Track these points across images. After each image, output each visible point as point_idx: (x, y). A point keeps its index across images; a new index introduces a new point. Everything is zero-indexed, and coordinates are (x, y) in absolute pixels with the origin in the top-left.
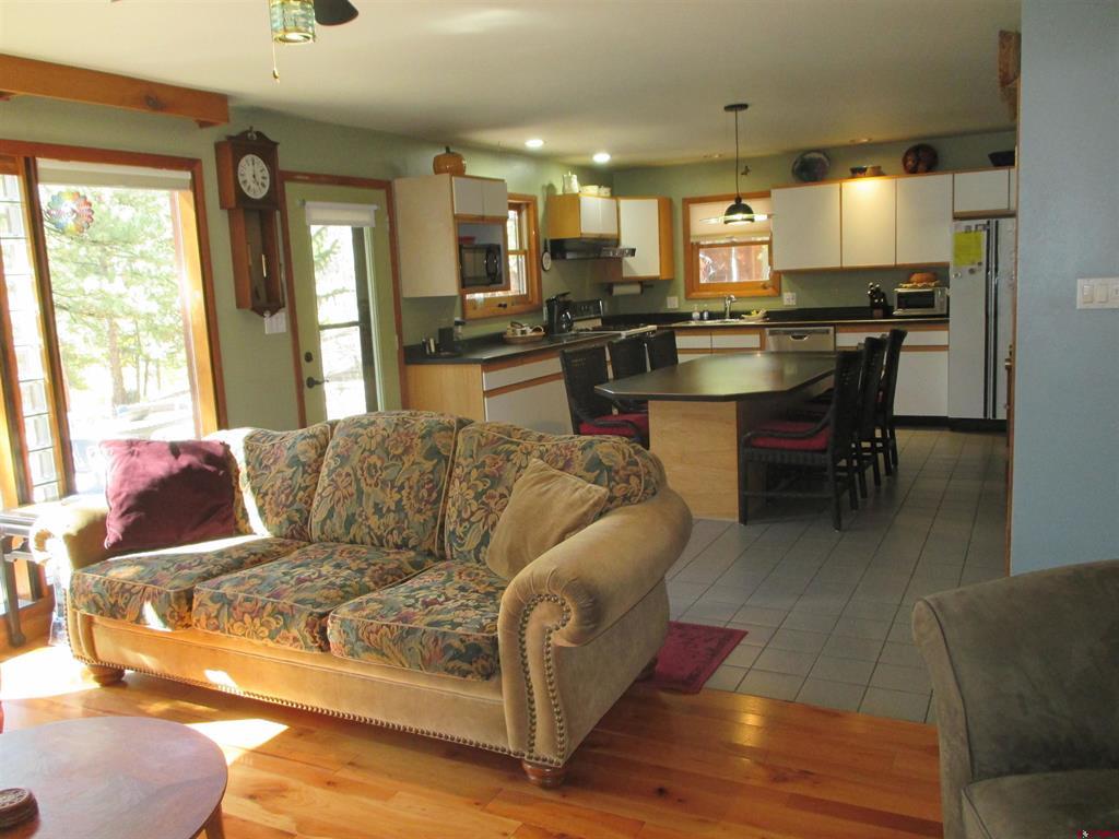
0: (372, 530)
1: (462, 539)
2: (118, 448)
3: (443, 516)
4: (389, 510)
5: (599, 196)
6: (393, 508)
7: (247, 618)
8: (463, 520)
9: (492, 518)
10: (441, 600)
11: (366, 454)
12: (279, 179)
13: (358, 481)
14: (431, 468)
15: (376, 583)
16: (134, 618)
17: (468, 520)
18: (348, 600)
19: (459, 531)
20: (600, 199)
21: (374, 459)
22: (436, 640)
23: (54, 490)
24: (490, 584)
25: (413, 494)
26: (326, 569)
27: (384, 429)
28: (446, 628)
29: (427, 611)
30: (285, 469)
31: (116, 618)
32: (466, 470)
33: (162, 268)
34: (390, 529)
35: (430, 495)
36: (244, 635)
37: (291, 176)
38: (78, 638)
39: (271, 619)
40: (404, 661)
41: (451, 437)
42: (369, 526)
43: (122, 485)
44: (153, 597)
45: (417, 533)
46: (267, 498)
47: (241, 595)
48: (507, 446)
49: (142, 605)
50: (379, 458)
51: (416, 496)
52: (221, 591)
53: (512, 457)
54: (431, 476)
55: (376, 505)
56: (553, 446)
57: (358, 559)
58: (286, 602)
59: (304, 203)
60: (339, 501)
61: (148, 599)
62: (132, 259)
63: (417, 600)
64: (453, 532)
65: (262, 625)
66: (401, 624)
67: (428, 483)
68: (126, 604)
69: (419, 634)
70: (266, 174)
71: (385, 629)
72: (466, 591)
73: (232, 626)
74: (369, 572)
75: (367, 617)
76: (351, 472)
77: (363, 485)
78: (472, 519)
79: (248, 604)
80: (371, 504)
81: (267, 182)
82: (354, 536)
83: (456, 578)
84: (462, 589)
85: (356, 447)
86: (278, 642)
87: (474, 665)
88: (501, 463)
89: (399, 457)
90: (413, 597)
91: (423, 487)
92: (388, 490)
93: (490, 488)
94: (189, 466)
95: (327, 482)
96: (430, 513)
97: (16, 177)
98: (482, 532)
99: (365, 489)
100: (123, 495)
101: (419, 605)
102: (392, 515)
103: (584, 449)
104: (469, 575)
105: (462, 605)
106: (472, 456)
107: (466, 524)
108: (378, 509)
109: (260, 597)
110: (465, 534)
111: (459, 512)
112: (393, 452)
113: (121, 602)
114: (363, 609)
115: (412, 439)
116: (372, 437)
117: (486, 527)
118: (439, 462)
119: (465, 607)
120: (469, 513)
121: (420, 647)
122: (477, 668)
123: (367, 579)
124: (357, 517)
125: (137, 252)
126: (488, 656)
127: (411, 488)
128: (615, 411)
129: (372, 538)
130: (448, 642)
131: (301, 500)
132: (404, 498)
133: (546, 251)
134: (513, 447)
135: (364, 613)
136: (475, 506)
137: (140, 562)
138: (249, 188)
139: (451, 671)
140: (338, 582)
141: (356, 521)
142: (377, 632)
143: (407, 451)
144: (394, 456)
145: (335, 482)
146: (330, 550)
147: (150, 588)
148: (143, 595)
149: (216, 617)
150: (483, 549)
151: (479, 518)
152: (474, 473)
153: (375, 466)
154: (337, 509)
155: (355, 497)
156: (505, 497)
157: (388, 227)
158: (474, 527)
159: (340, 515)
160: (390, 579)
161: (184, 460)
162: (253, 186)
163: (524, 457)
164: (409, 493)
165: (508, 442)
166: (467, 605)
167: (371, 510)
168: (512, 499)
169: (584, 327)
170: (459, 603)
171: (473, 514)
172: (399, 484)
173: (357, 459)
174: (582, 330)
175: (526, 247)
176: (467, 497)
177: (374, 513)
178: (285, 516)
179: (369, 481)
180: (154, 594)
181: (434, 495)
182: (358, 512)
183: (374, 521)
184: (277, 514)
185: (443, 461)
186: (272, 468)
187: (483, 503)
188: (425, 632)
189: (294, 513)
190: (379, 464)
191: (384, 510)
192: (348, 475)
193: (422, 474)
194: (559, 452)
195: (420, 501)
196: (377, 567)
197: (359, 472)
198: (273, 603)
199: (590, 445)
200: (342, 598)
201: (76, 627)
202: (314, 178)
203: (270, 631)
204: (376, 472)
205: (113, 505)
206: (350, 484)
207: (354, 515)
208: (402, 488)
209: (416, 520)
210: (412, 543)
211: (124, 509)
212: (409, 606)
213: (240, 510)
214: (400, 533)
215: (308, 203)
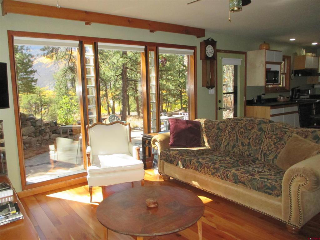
0: (240, 150)
1: (268, 156)
2: (174, 121)
3: (263, 148)
4: (246, 145)
5: (312, 56)
6: (247, 144)
7: (206, 168)
8: (269, 150)
9: (278, 150)
10: (263, 171)
11: (240, 128)
12: (216, 51)
13: (237, 136)
14: (260, 134)
15: (242, 165)
16: (176, 164)
17: (271, 150)
18: (234, 168)
19: (268, 153)
20: (313, 57)
21: (242, 130)
22: (262, 183)
23: (156, 130)
24: (278, 170)
25: (254, 141)
26: (227, 158)
27: (246, 122)
28: (265, 180)
29: (259, 174)
30: (216, 130)
31: (171, 163)
32: (271, 135)
33: (175, 78)
34: (246, 150)
35: (259, 142)
36: (204, 173)
37: (219, 51)
38: (160, 167)
39: (213, 170)
40: (251, 187)
41: (267, 125)
42: (239, 149)
43: (174, 130)
44: (181, 160)
45: (254, 152)
46: (210, 138)
47: (204, 162)
48: (285, 129)
49: (178, 161)
50: (244, 130)
51: (255, 141)
52: (199, 160)
53: (286, 133)
54: (260, 136)
55: (242, 143)
56: (301, 131)
57: (237, 157)
58: (217, 166)
59: (222, 58)
60: (231, 141)
61: (180, 160)
62: (168, 76)
63: (256, 171)
64: (266, 153)
65: (210, 171)
66: (251, 177)
67: (258, 138)
68: (174, 160)
69: (257, 180)
70: (213, 50)
71: (246, 177)
72: (270, 170)
73: (201, 170)
74: (239, 161)
75: (241, 173)
76: (235, 133)
77: (238, 137)
78: (272, 150)
79: (206, 165)
80: (240, 142)
81: (213, 53)
82: (235, 151)
83: (267, 166)
84: (269, 170)
85: (237, 126)
86: (214, 176)
87: (274, 192)
88: (283, 134)
89: (250, 130)
90: (254, 170)
91: (257, 139)
92: (246, 139)
93: (279, 141)
94: (191, 127)
95: (227, 135)
96: (258, 147)
97: (154, 52)
98: (275, 154)
99: (239, 138)
100: (174, 133)
101: (256, 172)
102: (247, 146)
103: (312, 132)
104: (271, 166)
105: (270, 174)
106: (273, 132)
107: (270, 151)
108: (242, 144)
109: (209, 163)
110: (270, 154)
111: (268, 148)
112: (248, 128)
113: (173, 159)
114: (239, 171)
115: (254, 125)
116: (242, 124)
117: (276, 153)
118: (263, 132)
119: (271, 175)
120: (271, 148)
121: (257, 184)
122: (274, 193)
123: (239, 163)
124: (236, 146)
125: (169, 74)
126: (278, 190)
127: (253, 139)
128: (315, 124)
129: (240, 152)
130: (266, 184)
131: (220, 139)
132: (251, 142)
133: (292, 73)
134: (287, 130)
135: (240, 172)
136: (273, 146)
137: (178, 150)
138: (208, 54)
139: (266, 193)
140: (231, 162)
141: (235, 147)
142: (244, 177)
143: (253, 128)
144: (249, 129)
145: (230, 135)
146: (228, 154)
147: (181, 157)
148: (179, 159)
149: (197, 167)
150: (275, 159)
151: (274, 150)
152: (274, 137)
153: (242, 132)
154: (230, 143)
155: (236, 140)
156: (284, 145)
157: (245, 65)
158: (272, 153)
159: (231, 145)
160: (246, 164)
161: (189, 125)
162: (210, 54)
163: (291, 133)
164: (252, 141)
165: (286, 128)
166: (271, 174)
167: (240, 144)
168: (286, 146)
169: (303, 98)
170: (269, 173)
171: (272, 149)
172: (249, 138)
173: (237, 129)
174: (303, 99)
175: (286, 72)
176: (271, 143)
177: (241, 145)
178: (215, 143)
179: (240, 136)
180: (182, 159)
181: (260, 142)
182: (236, 144)
183: (241, 147)
184: (213, 143)
185: (264, 132)
186: (212, 130)
187: (276, 146)
188: (258, 180)
189: (218, 143)
190: (244, 131)
191: (244, 144)
192: (234, 133)
193: (257, 135)
194: (303, 133)
195: (256, 143)
196: (242, 160)
197: (237, 133)
198: (213, 165)
199: (315, 131)
200: (232, 167)
201: (160, 165)
202: (225, 51)
203: (212, 173)
204: (243, 133)
205: (172, 135)
206: (235, 136)
207: (235, 145)
208: (250, 139)
209: (254, 148)
210: (252, 155)
211: (174, 136)
212: (253, 172)
213: (202, 140)
214: (249, 152)
215: (223, 58)
